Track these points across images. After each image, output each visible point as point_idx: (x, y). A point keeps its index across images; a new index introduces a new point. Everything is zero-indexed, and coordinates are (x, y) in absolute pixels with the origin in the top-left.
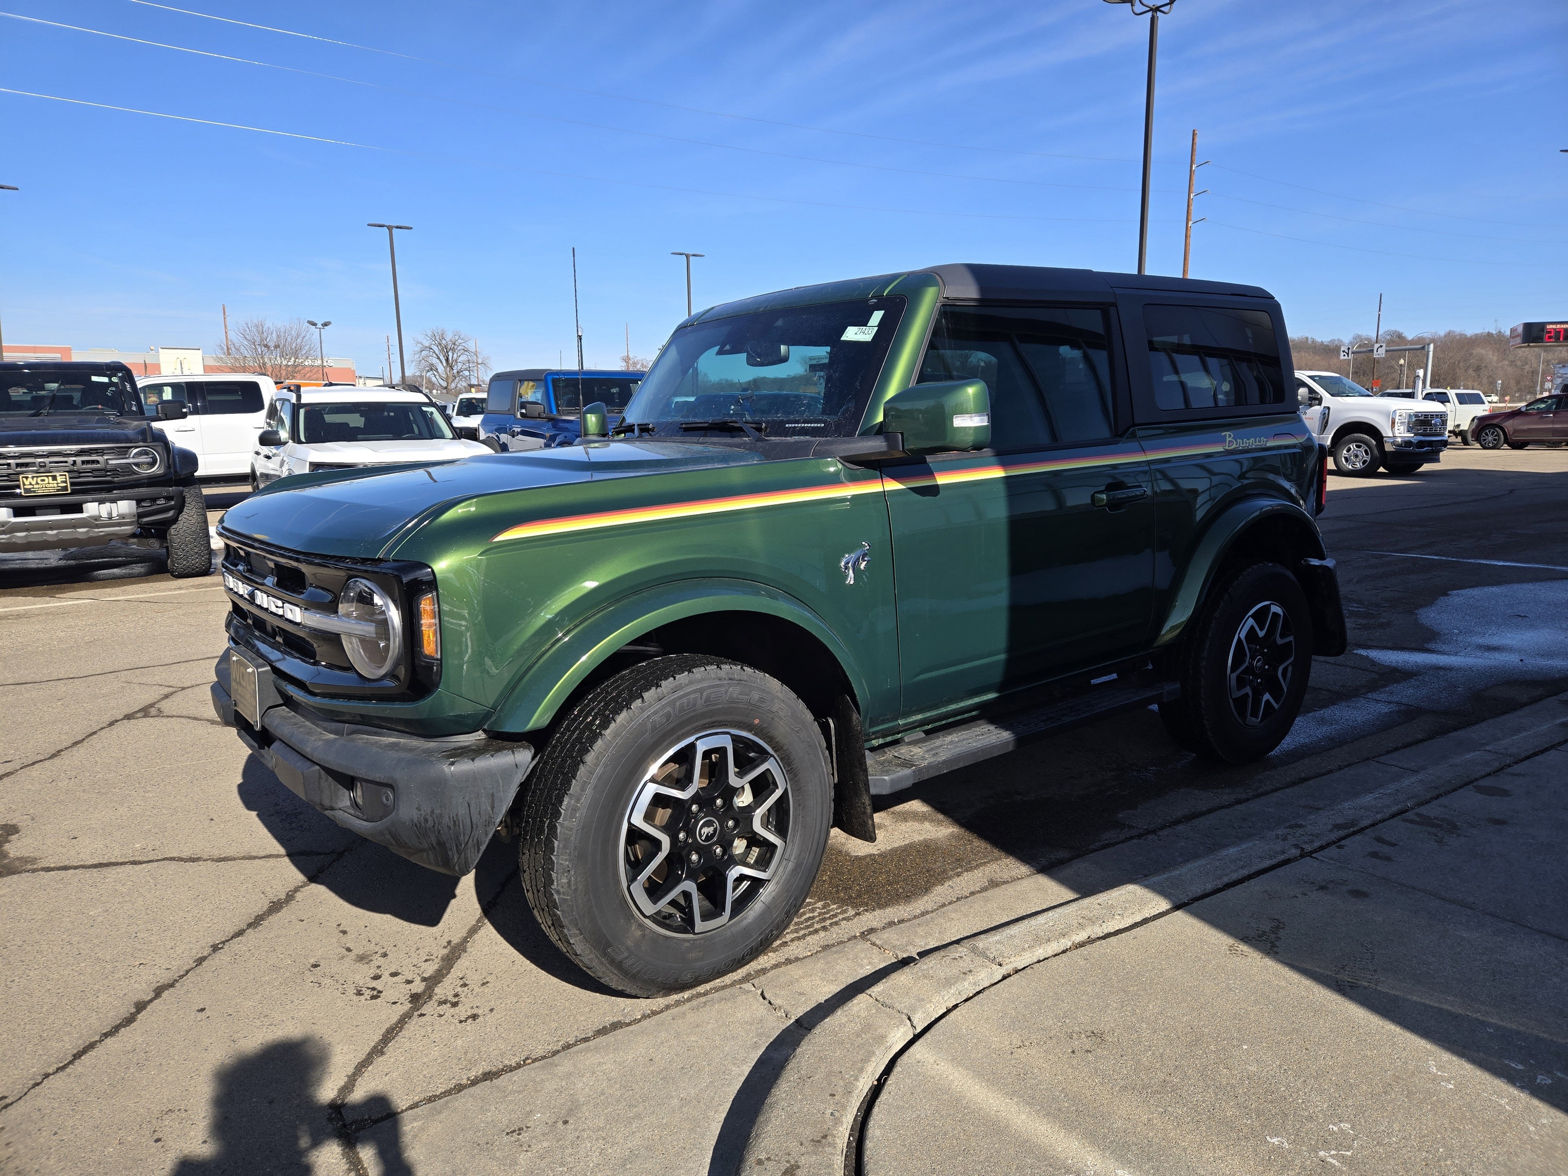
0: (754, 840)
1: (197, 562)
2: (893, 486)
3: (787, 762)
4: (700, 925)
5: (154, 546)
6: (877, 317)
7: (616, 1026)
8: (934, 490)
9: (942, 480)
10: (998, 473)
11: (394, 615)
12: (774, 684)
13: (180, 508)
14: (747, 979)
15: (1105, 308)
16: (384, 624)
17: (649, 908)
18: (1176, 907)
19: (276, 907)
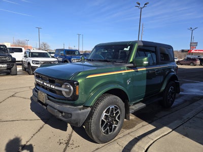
0: (116, 121)
1: (15, 73)
2: (133, 71)
3: (120, 110)
4: (109, 133)
5: (9, 71)
6: (129, 47)
7: (98, 148)
8: (137, 71)
9: (139, 70)
10: (145, 69)
11: (72, 88)
12: (119, 98)
13: (13, 66)
14: (114, 141)
15: (156, 47)
16: (70, 89)
17: (103, 131)
18: (173, 130)
19: (41, 128)
